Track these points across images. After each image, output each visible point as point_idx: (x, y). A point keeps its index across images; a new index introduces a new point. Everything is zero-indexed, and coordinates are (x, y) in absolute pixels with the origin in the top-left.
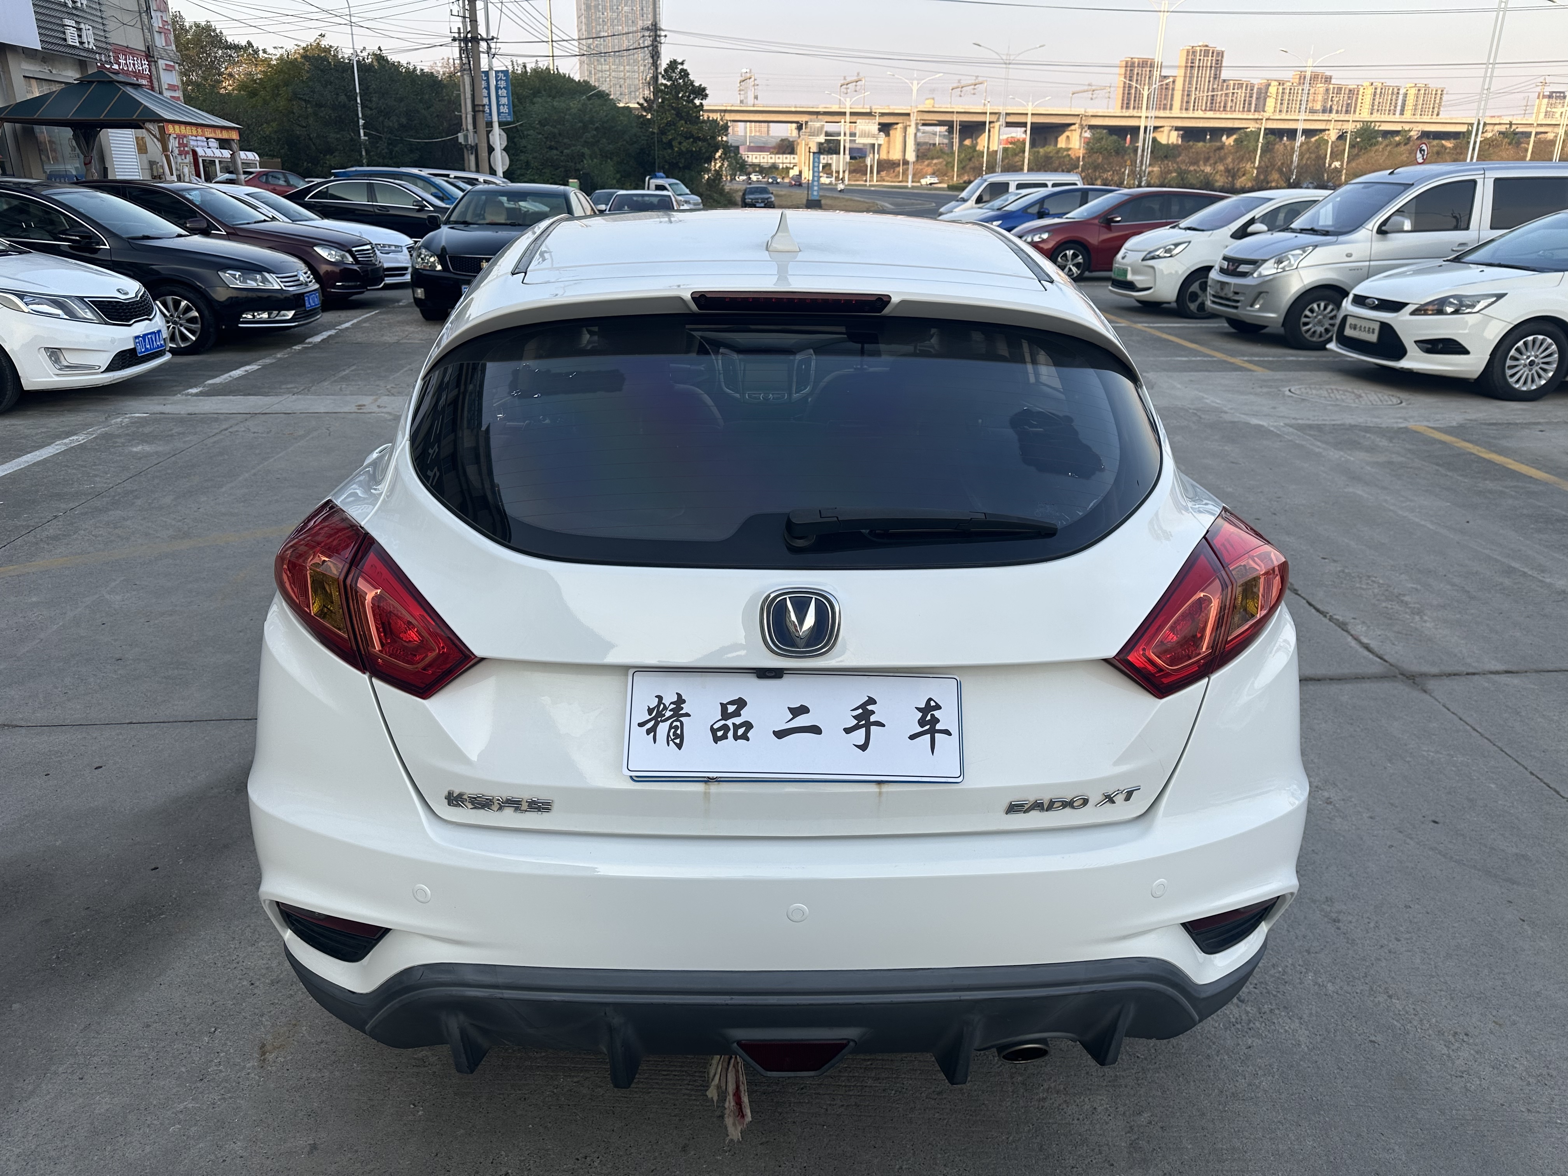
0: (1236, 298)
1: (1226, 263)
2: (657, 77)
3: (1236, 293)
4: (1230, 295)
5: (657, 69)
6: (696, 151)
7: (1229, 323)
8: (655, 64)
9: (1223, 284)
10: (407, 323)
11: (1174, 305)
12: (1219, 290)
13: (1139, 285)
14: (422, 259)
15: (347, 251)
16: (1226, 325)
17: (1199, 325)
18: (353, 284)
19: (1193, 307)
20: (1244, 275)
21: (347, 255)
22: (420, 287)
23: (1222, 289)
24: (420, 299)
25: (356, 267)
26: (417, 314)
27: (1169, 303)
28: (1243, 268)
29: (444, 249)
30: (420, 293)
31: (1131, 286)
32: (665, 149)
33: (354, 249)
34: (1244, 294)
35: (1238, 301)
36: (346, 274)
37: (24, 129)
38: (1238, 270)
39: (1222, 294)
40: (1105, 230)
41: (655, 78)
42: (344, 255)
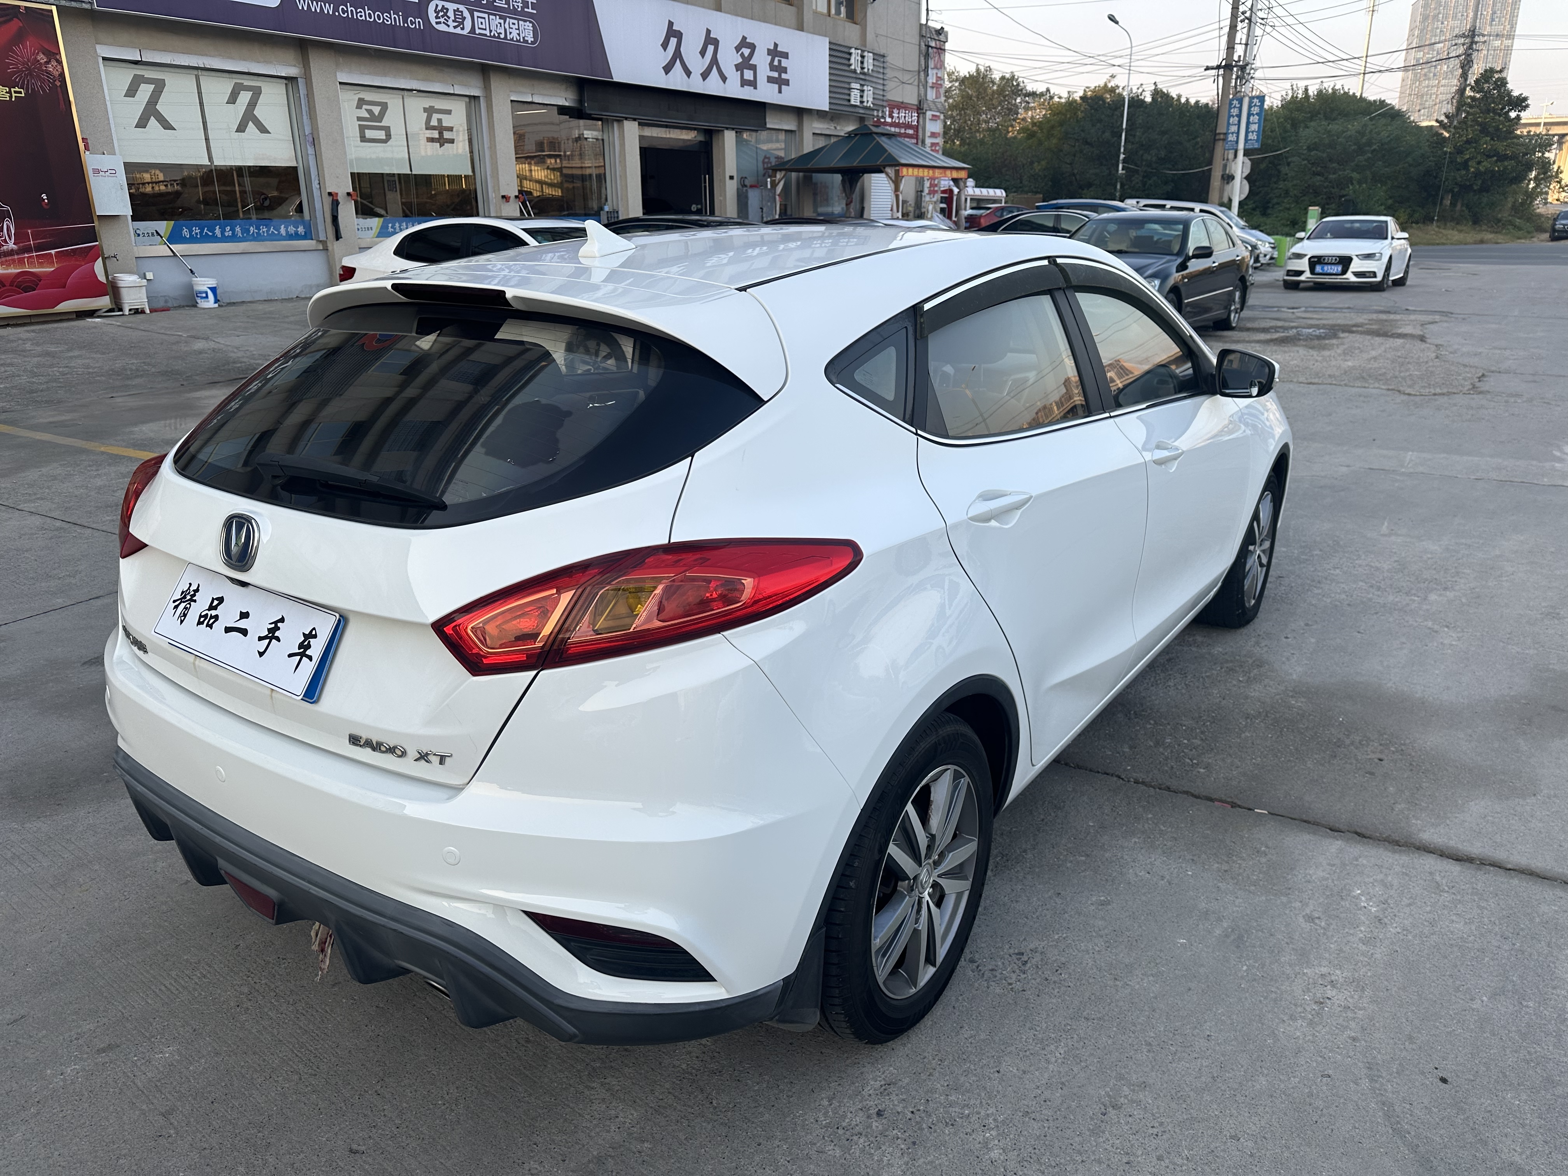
2: (1465, 89)
5: (1466, 80)
6: (1499, 171)
8: (1464, 76)
32: (1459, 170)
37: (805, 177)
41: (1461, 91)
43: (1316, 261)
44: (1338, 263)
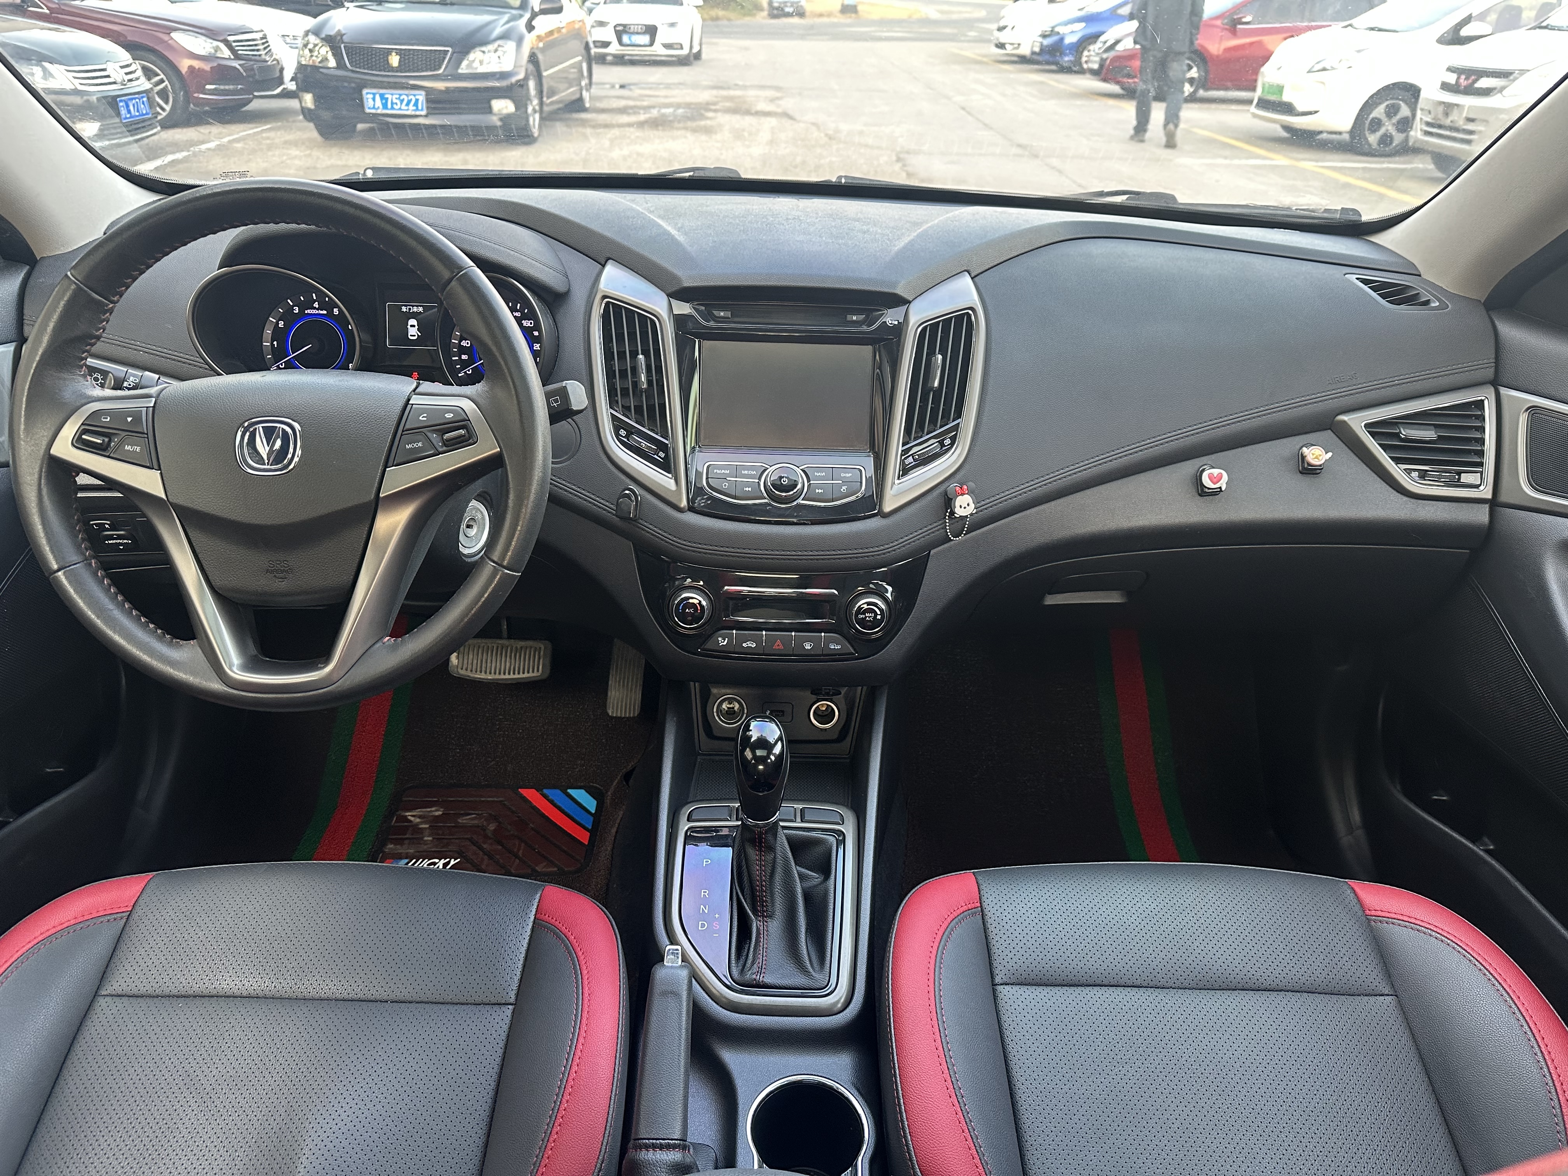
0: (1470, 127)
1: (1455, 76)
3: (1470, 120)
4: (1461, 123)
7: (1435, 163)
9: (1449, 108)
10: (295, 144)
11: (1346, 137)
12: (1440, 116)
13: (1300, 108)
14: (311, 51)
15: (221, 41)
16: (1432, 166)
17: (1385, 165)
18: (231, 87)
19: (1373, 139)
20: (1486, 92)
21: (222, 46)
22: (307, 91)
23: (1447, 114)
24: (309, 110)
25: (236, 64)
26: (311, 132)
27: (1340, 133)
28: (1484, 83)
29: (340, 34)
30: (308, 99)
31: (1288, 109)
33: (231, 38)
34: (1486, 121)
35: (1471, 132)
36: (222, 73)
38: (1477, 85)
39: (1447, 122)
40: (1229, 34)
42: (218, 47)
43: (621, 31)
44: (644, 33)
